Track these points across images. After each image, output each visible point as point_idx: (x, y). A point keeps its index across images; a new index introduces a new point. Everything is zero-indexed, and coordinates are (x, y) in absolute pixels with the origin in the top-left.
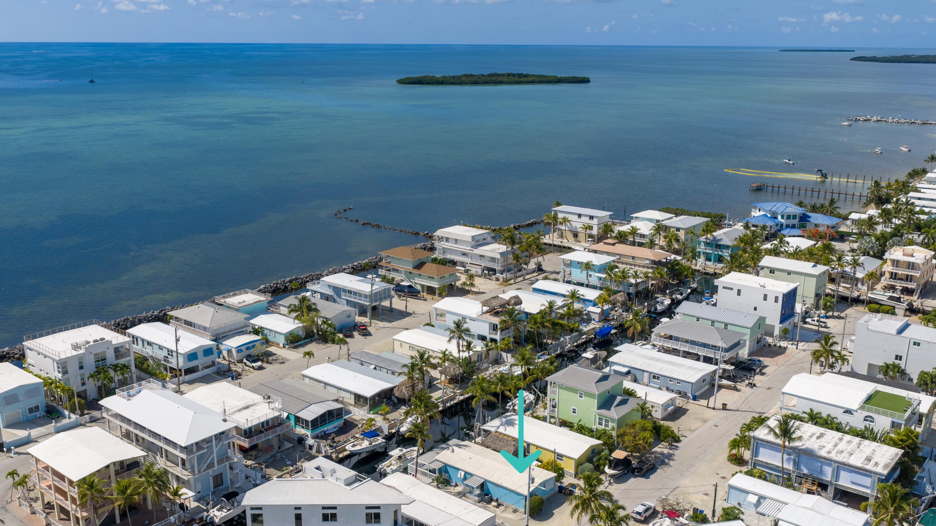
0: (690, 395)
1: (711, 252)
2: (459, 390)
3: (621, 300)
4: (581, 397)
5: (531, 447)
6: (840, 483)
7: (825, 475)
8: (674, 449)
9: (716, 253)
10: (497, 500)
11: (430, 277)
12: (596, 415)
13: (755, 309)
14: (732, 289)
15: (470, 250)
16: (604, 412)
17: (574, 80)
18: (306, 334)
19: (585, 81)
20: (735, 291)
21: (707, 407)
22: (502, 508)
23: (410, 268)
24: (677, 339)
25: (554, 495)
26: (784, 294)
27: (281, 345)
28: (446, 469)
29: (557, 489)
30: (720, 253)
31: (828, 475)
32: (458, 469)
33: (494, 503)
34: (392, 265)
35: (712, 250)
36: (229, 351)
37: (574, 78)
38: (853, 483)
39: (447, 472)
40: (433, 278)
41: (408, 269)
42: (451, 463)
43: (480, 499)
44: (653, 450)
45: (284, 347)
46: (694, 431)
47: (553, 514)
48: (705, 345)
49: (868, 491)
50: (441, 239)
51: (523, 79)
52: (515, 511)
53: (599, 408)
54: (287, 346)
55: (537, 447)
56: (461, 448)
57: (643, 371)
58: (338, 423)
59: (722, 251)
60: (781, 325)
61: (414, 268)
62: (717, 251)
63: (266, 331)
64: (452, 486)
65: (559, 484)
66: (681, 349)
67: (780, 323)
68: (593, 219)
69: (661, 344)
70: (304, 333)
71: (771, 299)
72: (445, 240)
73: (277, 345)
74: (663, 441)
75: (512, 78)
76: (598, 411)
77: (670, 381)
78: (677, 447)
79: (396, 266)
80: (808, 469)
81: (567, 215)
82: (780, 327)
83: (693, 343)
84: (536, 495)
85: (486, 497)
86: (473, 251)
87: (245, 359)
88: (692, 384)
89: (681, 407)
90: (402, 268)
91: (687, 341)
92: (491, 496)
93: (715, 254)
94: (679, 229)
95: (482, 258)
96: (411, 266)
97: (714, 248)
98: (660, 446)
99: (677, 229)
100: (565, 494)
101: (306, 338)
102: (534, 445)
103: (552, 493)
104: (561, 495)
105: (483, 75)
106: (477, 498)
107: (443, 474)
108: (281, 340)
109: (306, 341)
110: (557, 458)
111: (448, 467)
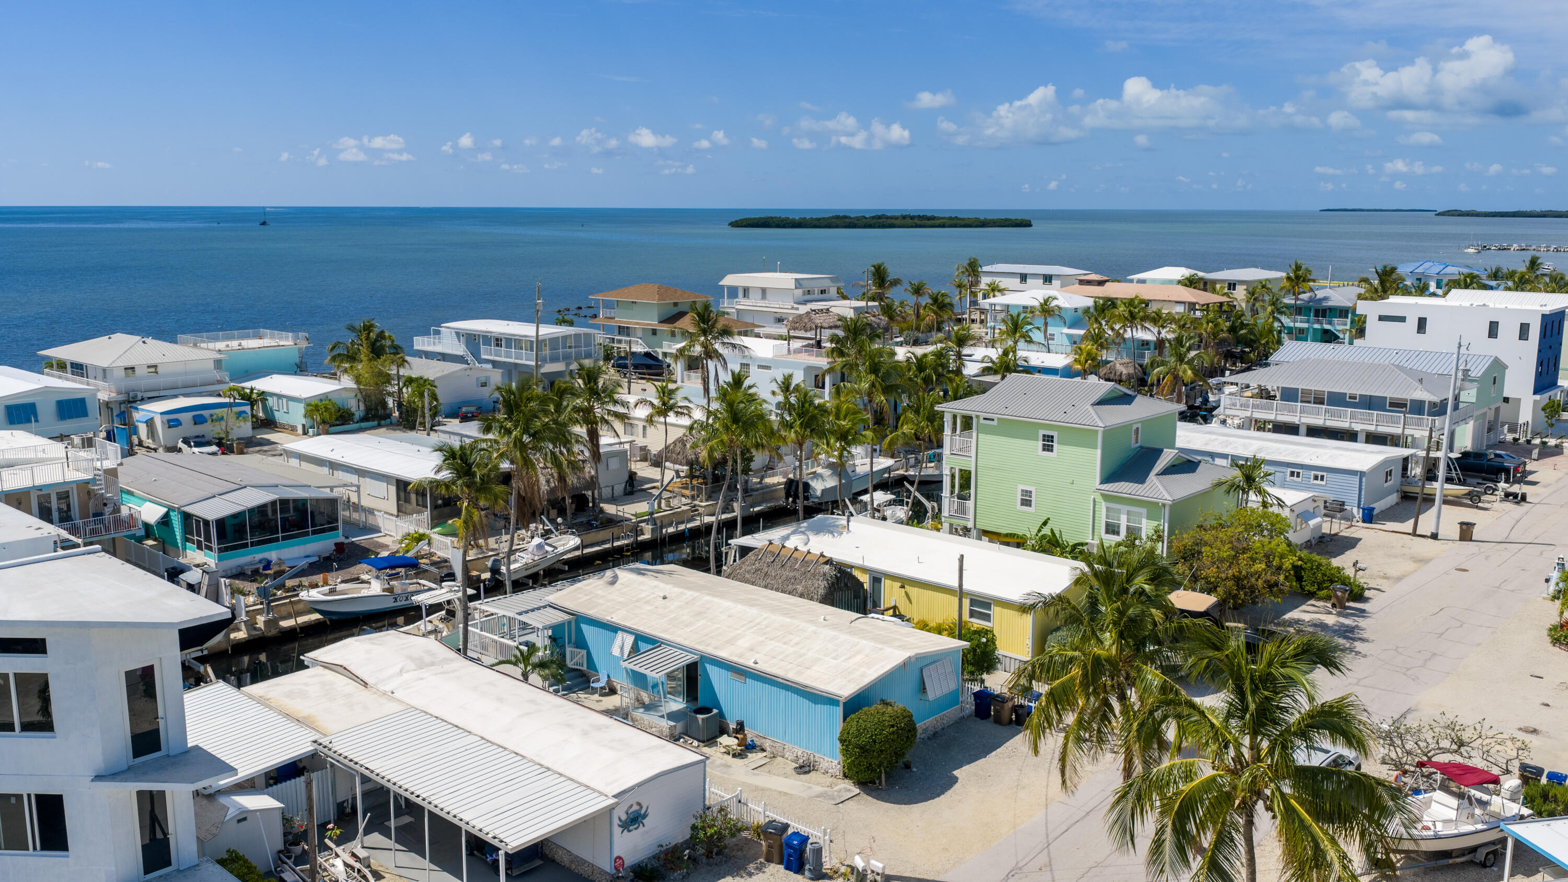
0: (1355, 510)
1: (1305, 325)
2: (707, 500)
3: (1125, 372)
4: (1048, 448)
5: (886, 584)
8: (1352, 615)
9: (1317, 326)
10: (740, 728)
12: (1099, 499)
14: (1402, 319)
15: (793, 308)
16: (1124, 488)
17: (1007, 223)
18: (368, 410)
19: (1025, 224)
20: (1412, 323)
21: (1414, 534)
22: (755, 758)
23: (653, 323)
25: (960, 722)
26: (1543, 315)
27: (300, 431)
28: (579, 631)
29: (970, 705)
30: (1327, 327)
32: (614, 628)
33: (726, 740)
34: (616, 322)
35: (1308, 322)
36: (150, 423)
37: (1006, 220)
39: (581, 643)
41: (648, 324)
42: (593, 613)
43: (680, 727)
44: (1287, 616)
45: (305, 433)
46: (1399, 579)
47: (955, 780)
48: (1370, 404)
50: (733, 292)
51: (930, 222)
52: (805, 768)
53: (1110, 477)
54: (311, 431)
55: (904, 582)
56: (644, 574)
58: (320, 545)
59: (1330, 323)
60: (1538, 397)
61: (663, 321)
62: (1318, 322)
63: (271, 402)
64: (594, 690)
65: (977, 688)
66: (1304, 420)
67: (1535, 393)
68: (1050, 281)
69: (1248, 414)
70: (362, 407)
71: (1508, 331)
72: (741, 294)
73: (293, 429)
74: (1311, 595)
75: (909, 221)
76: (1104, 487)
77: (1292, 474)
78: (1363, 611)
79: (625, 323)
81: (997, 280)
82: (1535, 401)
84: (885, 703)
85: (700, 717)
86: (797, 309)
87: (180, 441)
88: (1362, 474)
89: (1336, 535)
90: (637, 324)
91: (1319, 401)
92: (721, 715)
93: (1315, 330)
94: (1235, 285)
96: (656, 318)
97: (1312, 318)
98: (1304, 607)
99: (1230, 285)
100: (998, 721)
101: (365, 419)
102: (894, 577)
103: (952, 713)
104: (986, 727)
105: (864, 217)
106: (666, 724)
107: (569, 650)
108: (297, 416)
109: (364, 425)
110: (972, 614)
111: (584, 627)
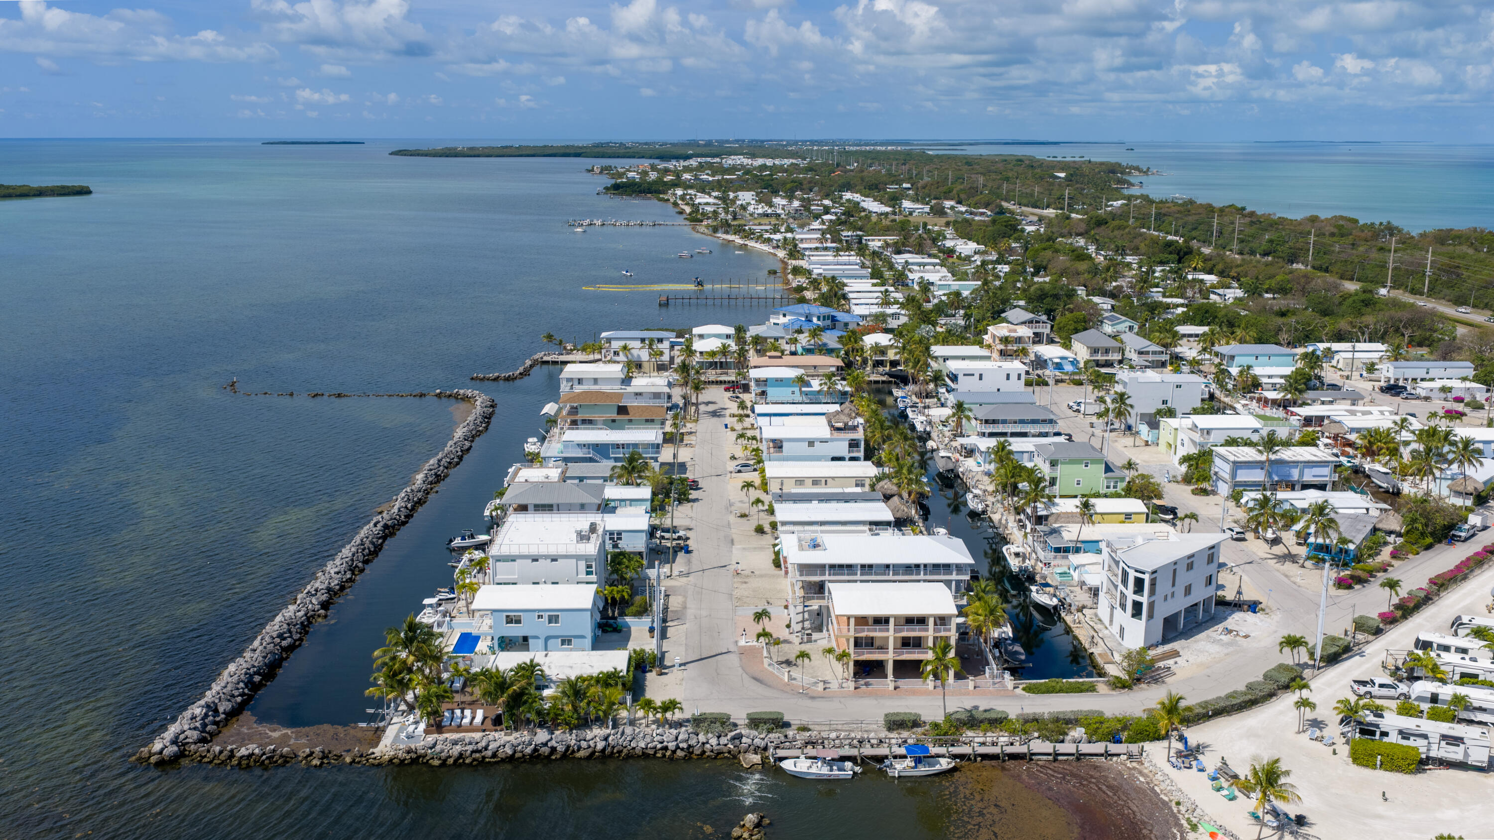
4: (1086, 466)
6: (1304, 479)
7: (1292, 476)
11: (647, 421)
12: (1104, 479)
13: (998, 390)
14: (973, 375)
15: (622, 389)
16: (1111, 474)
19: (84, 191)
20: (977, 376)
23: (613, 415)
24: (1004, 422)
31: (1295, 474)
38: (1314, 476)
40: (652, 421)
41: (610, 417)
48: (1034, 422)
49: (1327, 479)
50: (570, 382)
53: (1105, 472)
55: (1102, 514)
57: (1023, 452)
61: (619, 413)
66: (1010, 431)
68: (662, 341)
72: (576, 382)
76: (1105, 475)
80: (1278, 476)
83: (1022, 422)
86: (625, 389)
90: (599, 417)
95: (638, 397)
96: (615, 412)
102: (1099, 514)
110: (1126, 518)
